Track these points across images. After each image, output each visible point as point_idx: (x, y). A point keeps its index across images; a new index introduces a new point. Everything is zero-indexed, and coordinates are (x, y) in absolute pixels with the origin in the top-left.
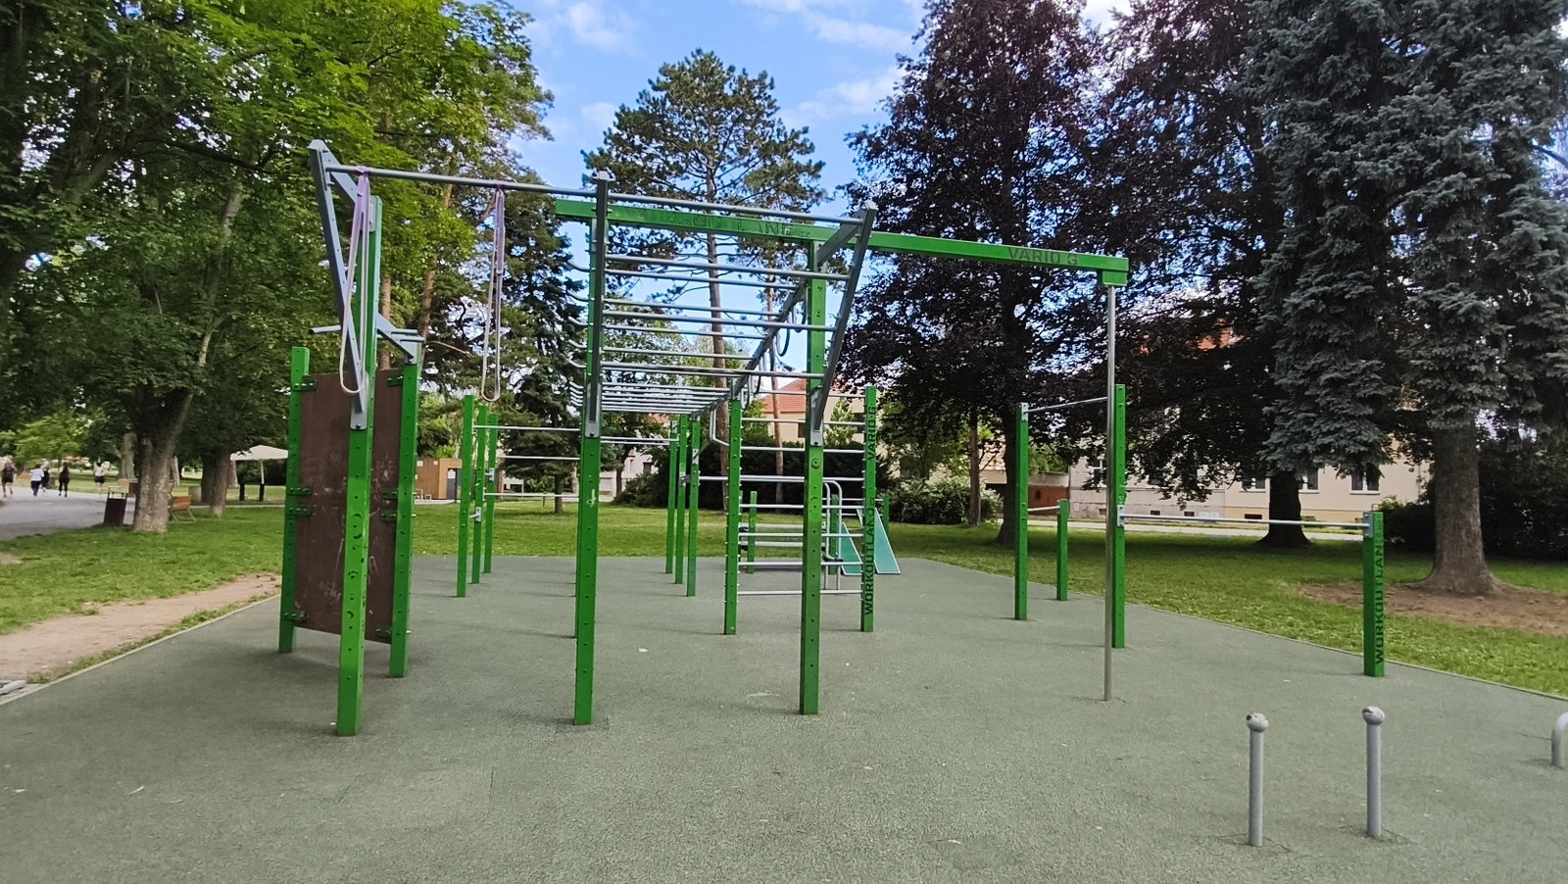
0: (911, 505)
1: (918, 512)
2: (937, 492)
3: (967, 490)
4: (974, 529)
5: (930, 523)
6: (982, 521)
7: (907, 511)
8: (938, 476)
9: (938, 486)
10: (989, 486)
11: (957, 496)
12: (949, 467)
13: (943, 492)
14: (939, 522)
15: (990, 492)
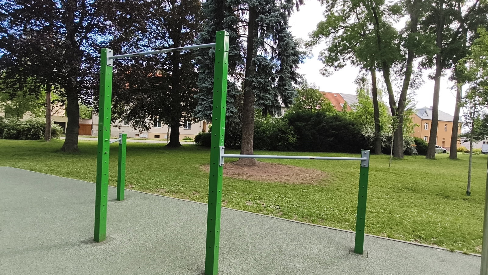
0: (9, 130)
1: (14, 134)
2: (26, 125)
3: (44, 124)
4: (47, 142)
5: (22, 139)
6: (52, 138)
7: (6, 133)
8: (28, 117)
9: (27, 122)
10: (55, 123)
11: (38, 127)
12: (34, 113)
13: (30, 125)
14: (27, 139)
15: (56, 125)
